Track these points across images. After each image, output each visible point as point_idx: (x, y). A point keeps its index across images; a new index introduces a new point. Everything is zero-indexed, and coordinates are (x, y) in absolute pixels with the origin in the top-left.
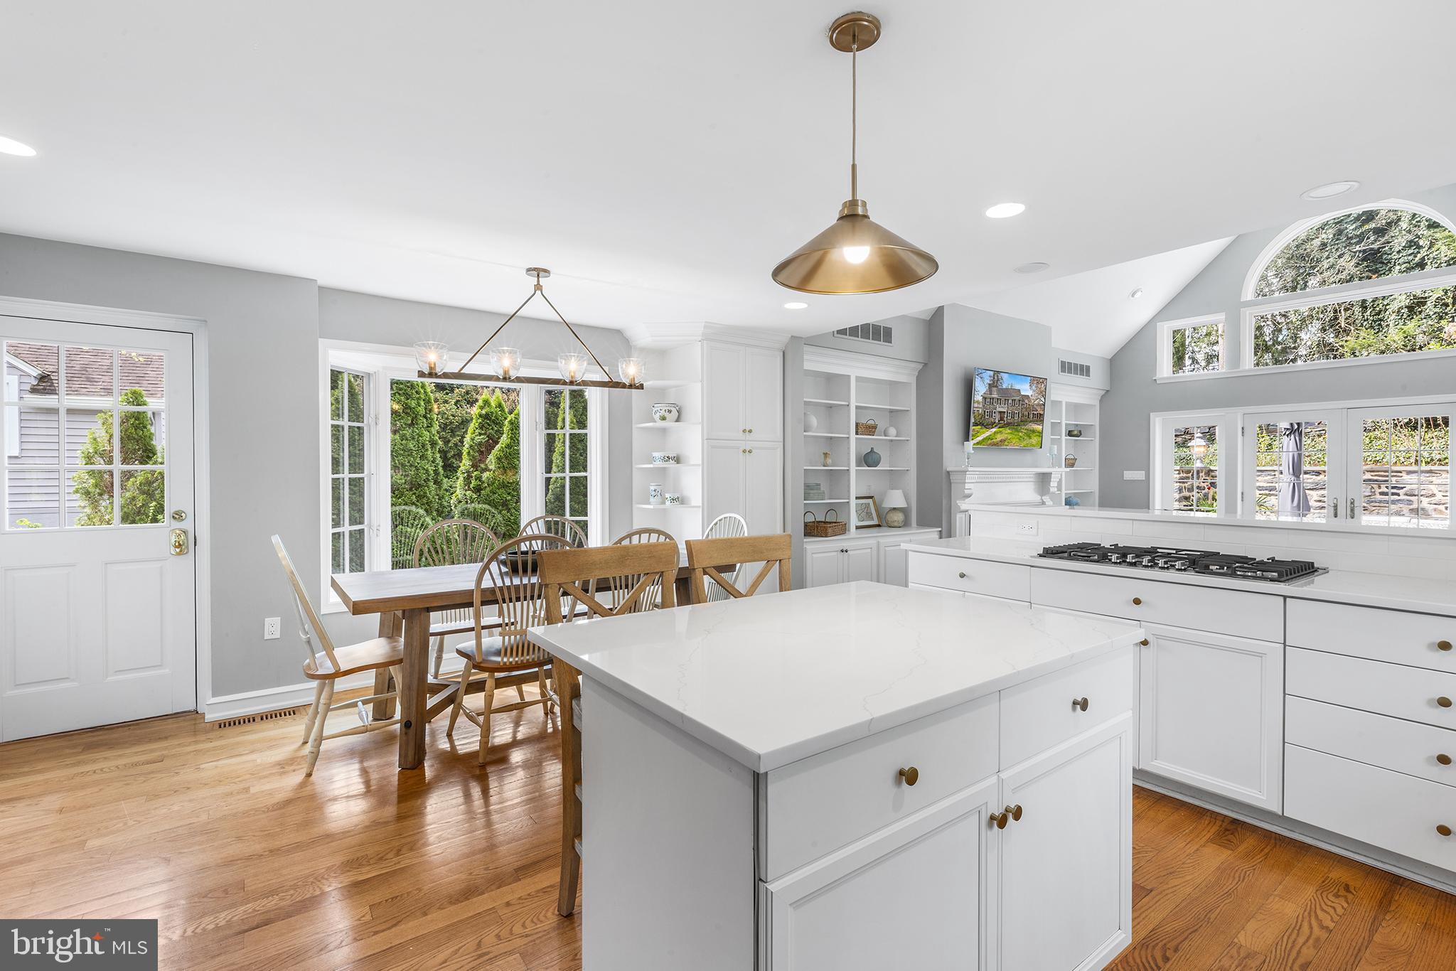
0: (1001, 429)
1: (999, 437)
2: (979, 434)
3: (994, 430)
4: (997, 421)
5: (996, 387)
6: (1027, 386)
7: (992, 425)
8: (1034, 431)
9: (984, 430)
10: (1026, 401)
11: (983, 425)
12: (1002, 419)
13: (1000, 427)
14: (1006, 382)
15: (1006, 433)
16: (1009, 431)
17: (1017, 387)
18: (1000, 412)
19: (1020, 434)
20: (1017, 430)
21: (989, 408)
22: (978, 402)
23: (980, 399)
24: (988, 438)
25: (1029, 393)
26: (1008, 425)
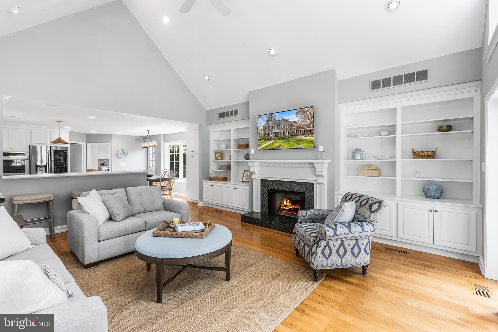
0: (276, 141)
1: (276, 145)
2: (263, 144)
3: (272, 142)
4: (273, 137)
5: (271, 120)
6: (294, 116)
7: (271, 139)
8: (302, 140)
9: (266, 142)
10: (294, 124)
11: (265, 139)
12: (276, 136)
13: (276, 140)
14: (278, 117)
15: (280, 143)
16: (283, 141)
17: (286, 118)
18: (275, 133)
19: (291, 142)
20: (288, 141)
21: (268, 131)
22: (261, 129)
23: (262, 128)
24: (269, 145)
25: (296, 119)
26: (281, 138)
